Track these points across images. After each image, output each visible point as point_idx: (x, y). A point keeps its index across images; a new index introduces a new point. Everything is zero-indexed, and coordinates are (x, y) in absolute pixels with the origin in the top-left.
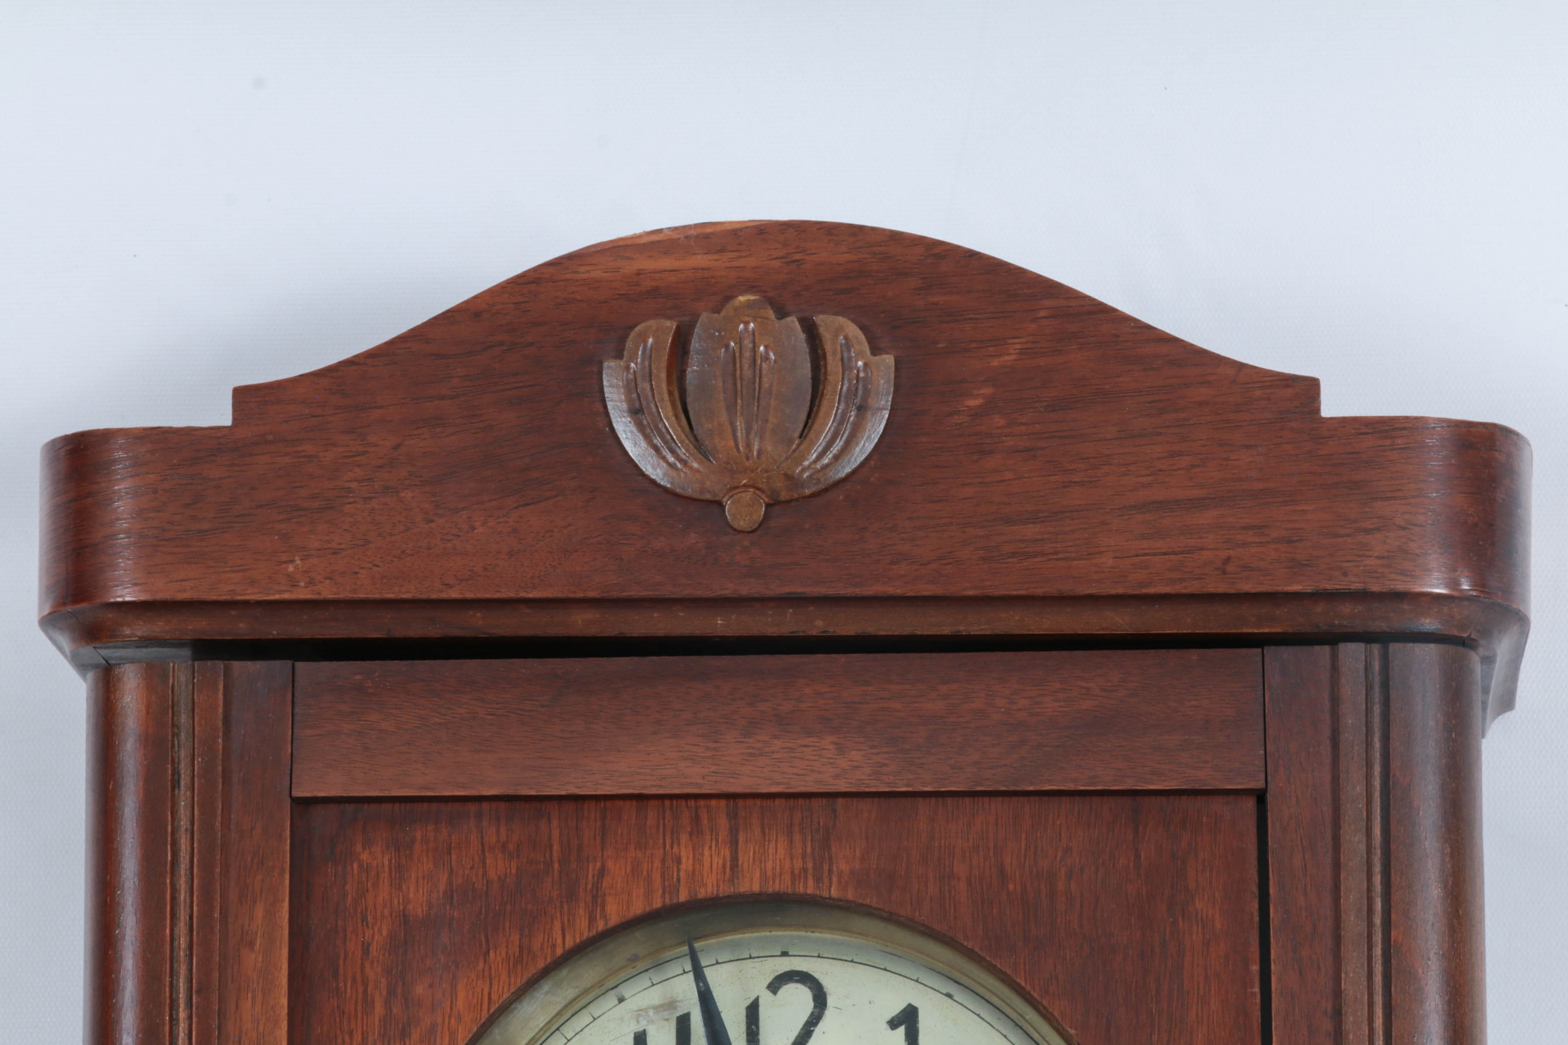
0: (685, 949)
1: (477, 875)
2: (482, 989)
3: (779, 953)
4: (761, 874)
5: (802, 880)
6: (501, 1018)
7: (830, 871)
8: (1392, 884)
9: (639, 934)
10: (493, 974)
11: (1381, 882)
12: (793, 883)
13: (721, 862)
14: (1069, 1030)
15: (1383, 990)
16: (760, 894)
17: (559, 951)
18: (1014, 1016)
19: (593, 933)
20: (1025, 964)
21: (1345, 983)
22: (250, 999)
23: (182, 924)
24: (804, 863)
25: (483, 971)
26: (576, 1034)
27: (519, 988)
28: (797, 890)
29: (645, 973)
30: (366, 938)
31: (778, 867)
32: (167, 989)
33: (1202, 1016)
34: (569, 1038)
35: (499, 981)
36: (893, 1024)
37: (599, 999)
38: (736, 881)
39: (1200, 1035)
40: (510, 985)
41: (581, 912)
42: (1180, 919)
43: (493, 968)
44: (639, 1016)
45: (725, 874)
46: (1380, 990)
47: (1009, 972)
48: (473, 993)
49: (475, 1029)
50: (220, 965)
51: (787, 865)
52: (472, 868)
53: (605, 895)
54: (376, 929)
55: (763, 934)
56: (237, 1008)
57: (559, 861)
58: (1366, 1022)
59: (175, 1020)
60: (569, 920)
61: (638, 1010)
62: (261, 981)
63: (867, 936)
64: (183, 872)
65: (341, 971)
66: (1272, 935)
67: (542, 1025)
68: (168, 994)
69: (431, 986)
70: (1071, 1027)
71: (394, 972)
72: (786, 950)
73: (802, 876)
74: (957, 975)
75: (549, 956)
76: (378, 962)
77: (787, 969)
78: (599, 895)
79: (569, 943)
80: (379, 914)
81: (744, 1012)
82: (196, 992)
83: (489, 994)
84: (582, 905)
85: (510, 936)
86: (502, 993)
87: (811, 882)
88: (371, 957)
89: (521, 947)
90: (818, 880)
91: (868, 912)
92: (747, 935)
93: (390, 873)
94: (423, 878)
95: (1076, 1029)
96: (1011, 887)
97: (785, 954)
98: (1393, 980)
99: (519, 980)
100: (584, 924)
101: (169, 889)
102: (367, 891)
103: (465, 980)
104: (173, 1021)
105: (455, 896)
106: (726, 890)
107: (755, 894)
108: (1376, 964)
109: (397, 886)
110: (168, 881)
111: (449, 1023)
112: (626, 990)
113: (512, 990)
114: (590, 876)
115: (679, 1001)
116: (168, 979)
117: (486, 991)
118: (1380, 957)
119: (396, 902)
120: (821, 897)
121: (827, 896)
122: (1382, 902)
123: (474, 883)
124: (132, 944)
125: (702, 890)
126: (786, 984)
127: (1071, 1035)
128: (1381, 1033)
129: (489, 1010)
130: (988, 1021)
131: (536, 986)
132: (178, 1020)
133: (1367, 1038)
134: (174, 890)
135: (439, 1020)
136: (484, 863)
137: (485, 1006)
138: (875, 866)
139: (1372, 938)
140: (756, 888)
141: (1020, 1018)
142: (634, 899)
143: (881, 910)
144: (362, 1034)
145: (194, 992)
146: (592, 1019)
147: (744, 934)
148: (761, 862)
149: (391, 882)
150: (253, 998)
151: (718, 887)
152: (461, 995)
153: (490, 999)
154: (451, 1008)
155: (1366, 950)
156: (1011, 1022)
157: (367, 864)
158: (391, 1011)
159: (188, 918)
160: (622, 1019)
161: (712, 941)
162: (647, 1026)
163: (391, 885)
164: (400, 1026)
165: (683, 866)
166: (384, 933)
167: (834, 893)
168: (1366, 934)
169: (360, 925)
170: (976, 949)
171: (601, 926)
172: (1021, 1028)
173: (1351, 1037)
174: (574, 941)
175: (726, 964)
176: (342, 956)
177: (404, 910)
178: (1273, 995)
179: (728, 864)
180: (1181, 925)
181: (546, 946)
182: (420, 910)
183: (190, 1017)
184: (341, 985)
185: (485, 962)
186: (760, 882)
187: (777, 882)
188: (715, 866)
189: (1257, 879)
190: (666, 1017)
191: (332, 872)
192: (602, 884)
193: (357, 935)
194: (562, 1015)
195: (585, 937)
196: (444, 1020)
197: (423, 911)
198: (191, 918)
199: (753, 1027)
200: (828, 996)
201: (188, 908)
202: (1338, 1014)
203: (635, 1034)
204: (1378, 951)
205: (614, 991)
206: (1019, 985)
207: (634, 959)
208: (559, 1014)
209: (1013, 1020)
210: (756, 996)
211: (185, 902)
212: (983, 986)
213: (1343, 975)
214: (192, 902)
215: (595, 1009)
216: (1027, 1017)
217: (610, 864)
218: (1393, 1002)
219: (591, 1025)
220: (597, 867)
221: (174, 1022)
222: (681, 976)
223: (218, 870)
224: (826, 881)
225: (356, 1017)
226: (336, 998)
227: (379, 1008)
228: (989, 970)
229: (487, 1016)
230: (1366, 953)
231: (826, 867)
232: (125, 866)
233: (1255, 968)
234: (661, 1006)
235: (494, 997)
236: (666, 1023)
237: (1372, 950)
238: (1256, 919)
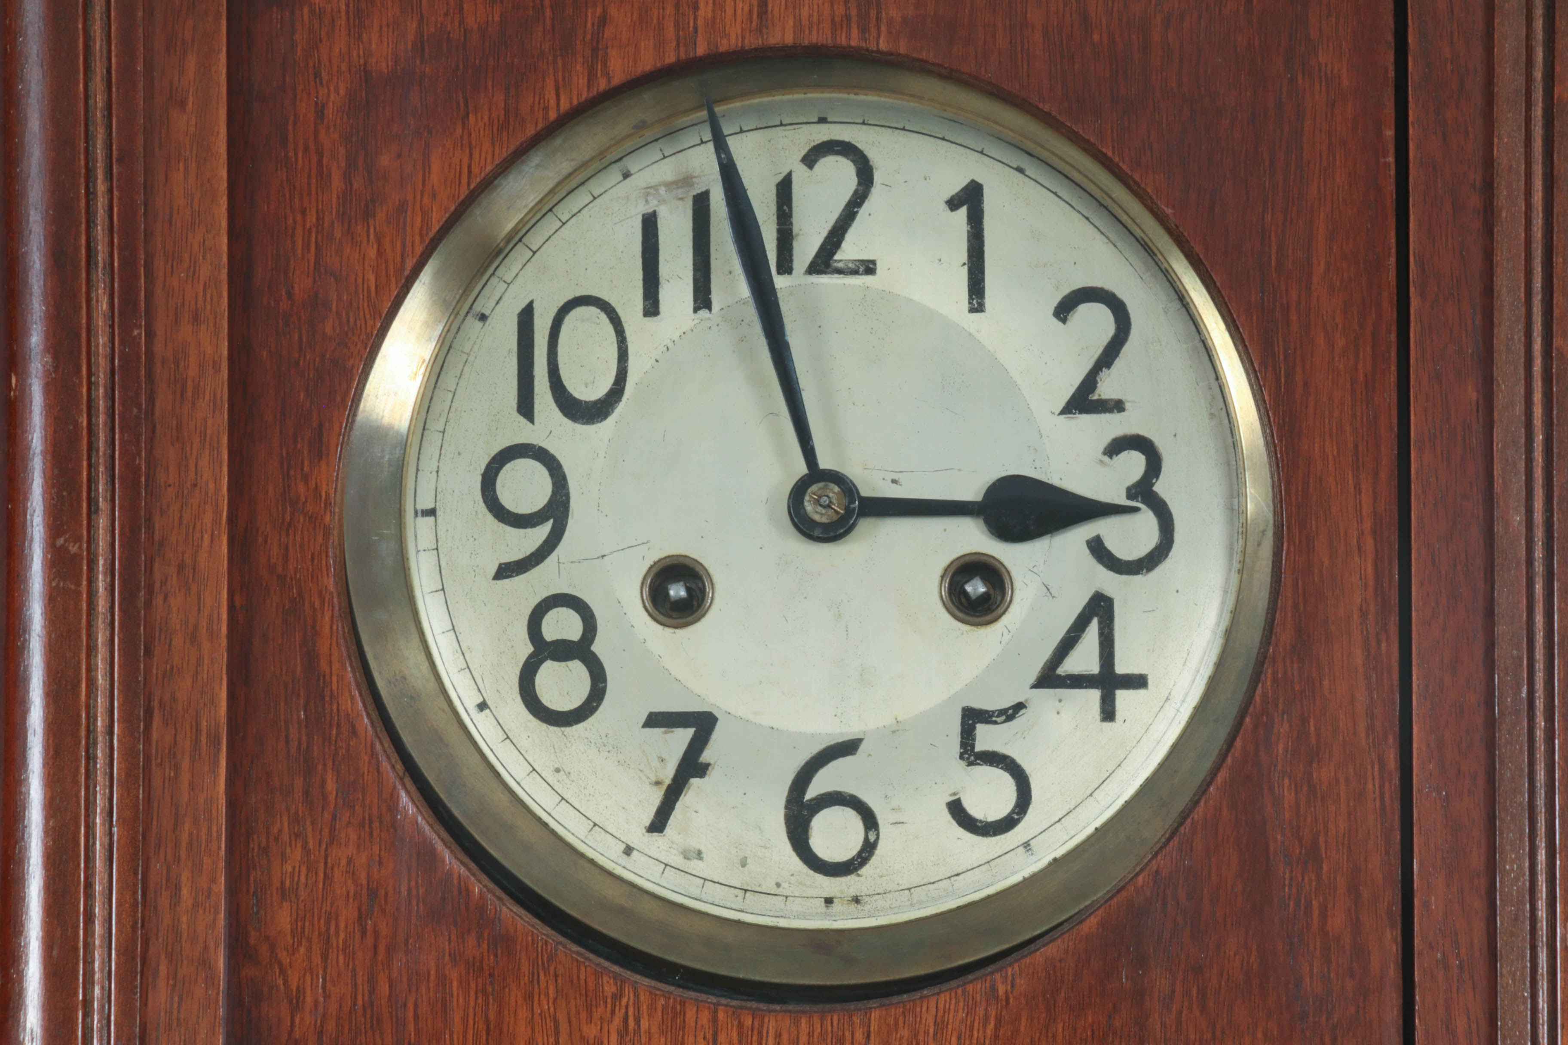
0: (704, 114)
1: (452, 23)
2: (461, 161)
3: (816, 120)
4: (794, 23)
5: (844, 30)
6: (483, 196)
7: (878, 19)
8: (1556, 31)
9: (647, 96)
10: (474, 143)
11: (1544, 27)
12: (834, 34)
13: (746, 9)
14: (1165, 209)
15: (1543, 158)
16: (794, 47)
17: (553, 115)
18: (1098, 194)
19: (594, 92)
20: (1112, 130)
21: (1498, 151)
22: (182, 169)
23: (98, 79)
24: (847, 9)
25: (462, 137)
26: (573, 216)
27: (505, 159)
28: (838, 42)
29: (655, 144)
30: (320, 98)
31: (815, 14)
32: (82, 157)
33: (1325, 191)
34: (564, 221)
35: (481, 150)
36: (953, 204)
37: (599, 174)
38: (765, 31)
39: (1322, 214)
40: (493, 155)
41: (579, 67)
42: (1300, 76)
43: (473, 136)
44: (648, 194)
45: (751, 22)
46: (1540, 157)
47: (1093, 139)
48: (450, 165)
49: (453, 208)
50: (145, 129)
51: (827, 12)
52: (446, 14)
53: (607, 48)
54: (332, 88)
55: (796, 96)
56: (166, 180)
57: (552, 7)
58: (1523, 197)
59: (92, 193)
60: (564, 78)
61: (647, 188)
62: (195, 147)
63: (921, 98)
64: (97, 16)
65: (291, 138)
66: (1410, 92)
67: (532, 204)
68: (83, 163)
69: (399, 156)
70: (1167, 207)
71: (354, 139)
72: (825, 116)
73: (845, 26)
74: (1030, 146)
75: (540, 120)
76: (335, 126)
77: (825, 138)
78: (600, 46)
79: (565, 105)
80: (335, 68)
81: (774, 191)
82: (117, 160)
83: (469, 166)
84: (580, 59)
85: (493, 96)
86: (485, 165)
87: (855, 32)
88: (326, 121)
89: (507, 111)
90: (864, 30)
91: (923, 68)
92: (777, 98)
93: (348, 19)
94: (388, 25)
95: (1173, 207)
96: (1096, 38)
97: (822, 120)
98: (1556, 145)
99: (504, 150)
100: (583, 81)
101: (81, 36)
102: (321, 41)
103: (440, 150)
104: (90, 194)
105: (426, 47)
106: (752, 42)
107: (787, 46)
108: (1535, 126)
109: (356, 35)
110: (80, 26)
111: (421, 201)
112: (632, 164)
113: (497, 162)
114: (589, 25)
115: (695, 177)
116: (82, 145)
117: (466, 161)
118: (1540, 118)
119: (355, 54)
120: (867, 50)
121: (875, 49)
122: (1544, 52)
123: (449, 33)
124: (38, 102)
125: (725, 42)
126: (824, 156)
127: (1168, 216)
128: (1540, 209)
129: (469, 184)
130: (1067, 200)
131: (524, 158)
132: (95, 193)
133: (1523, 216)
134: (88, 38)
135: (410, 197)
136: (461, 9)
137: (464, 181)
138: (932, 13)
139: (1531, 95)
140: (789, 39)
141: (1104, 196)
142: (642, 52)
143: (940, 65)
144: (317, 212)
145: (114, 160)
146: (592, 198)
147: (774, 96)
148: (794, 7)
149: (349, 30)
150: (186, 168)
151: (743, 38)
152: (436, 167)
153: (470, 172)
154: (424, 185)
155: (1524, 109)
156: (1095, 201)
157: (320, 9)
158: (351, 185)
159: (105, 71)
160: (628, 198)
161: (737, 104)
162: (657, 206)
163: (349, 34)
164: (363, 204)
165: (701, 13)
166: (342, 92)
167: (883, 45)
168: (1524, 91)
169: (312, 83)
170: (1054, 113)
171: (602, 85)
172: (1106, 208)
173: (1504, 214)
174: (571, 103)
175: (751, 133)
176: (292, 119)
177: (365, 63)
178: (1411, 165)
179: (755, 10)
180: (1300, 82)
181: (536, 109)
182: (384, 65)
183: (110, 191)
184: (291, 154)
185: (463, 128)
186: (794, 32)
187: (814, 33)
188: (739, 12)
189: (1392, 26)
190: (680, 196)
191: (277, 18)
192: (603, 34)
193: (309, 94)
194: (555, 194)
195: (584, 97)
196: (415, 198)
197: (388, 66)
198: (109, 71)
199: (785, 207)
200: (874, 171)
201: (104, 59)
202: (1489, 187)
203: (643, 215)
204: (1538, 111)
205: (618, 164)
206: (1105, 155)
207: (641, 126)
208: (552, 192)
209: (1097, 200)
210: (788, 171)
211: (101, 52)
212: (1061, 158)
213: (1496, 140)
214: (109, 52)
215: (595, 186)
216: (1114, 196)
217: (613, 11)
218: (1556, 172)
219: (590, 205)
220: (598, 14)
221: (91, 196)
222: (698, 147)
223: (140, 14)
224: (873, 31)
225: (310, 193)
226: (285, 170)
227: (337, 183)
228: (1070, 139)
229: (467, 192)
230: (1524, 113)
231: (873, 14)
232: (28, 8)
233: (1390, 133)
234: (675, 182)
235: (475, 170)
236: (681, 202)
237: (1530, 109)
238: (1392, 74)
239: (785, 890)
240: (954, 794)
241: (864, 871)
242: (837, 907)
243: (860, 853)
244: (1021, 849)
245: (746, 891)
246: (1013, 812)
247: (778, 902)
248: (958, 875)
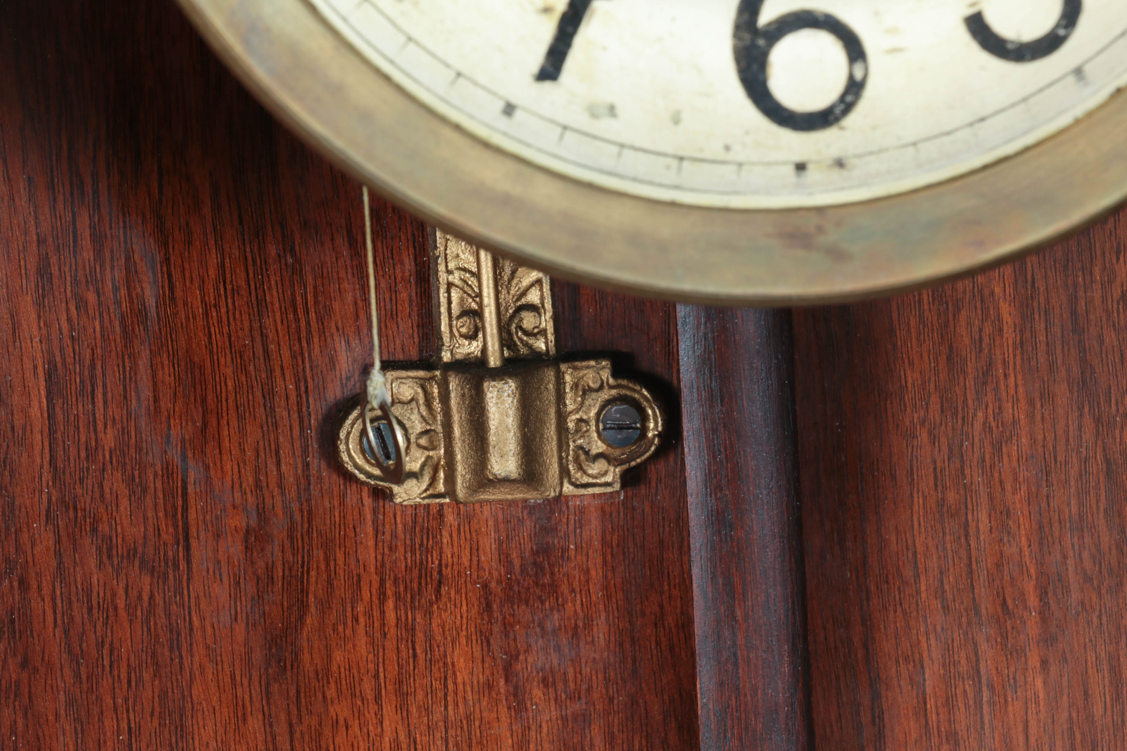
239: (738, 154)
240: (973, 5)
241: (851, 120)
242: (812, 174)
243: (842, 98)
244: (1071, 79)
245: (681, 159)
246: (1058, 26)
247: (729, 171)
248: (982, 120)
